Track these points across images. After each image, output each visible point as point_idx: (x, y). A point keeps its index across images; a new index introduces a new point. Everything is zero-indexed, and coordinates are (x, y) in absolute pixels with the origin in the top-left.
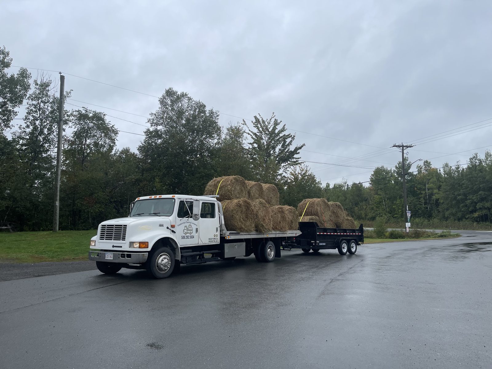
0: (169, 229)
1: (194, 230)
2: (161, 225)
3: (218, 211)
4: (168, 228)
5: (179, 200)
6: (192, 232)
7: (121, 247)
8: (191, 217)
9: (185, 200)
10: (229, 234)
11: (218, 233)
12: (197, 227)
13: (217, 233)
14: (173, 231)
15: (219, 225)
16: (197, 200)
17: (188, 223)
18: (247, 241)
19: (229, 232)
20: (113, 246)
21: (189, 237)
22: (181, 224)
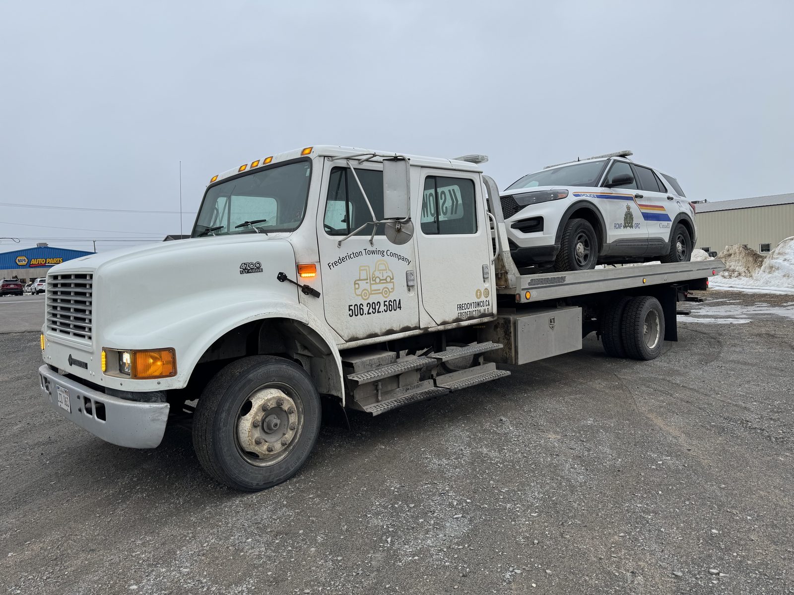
0: (291, 281)
1: (401, 281)
2: (250, 268)
3: (486, 208)
4: (282, 277)
5: (329, 165)
6: (390, 286)
7: (85, 366)
8: (381, 232)
9: (353, 165)
10: (529, 284)
11: (491, 285)
12: (409, 268)
13: (487, 285)
14: (308, 291)
15: (492, 258)
16: (396, 159)
17: (373, 252)
18: (587, 302)
19: (528, 278)
20: (72, 362)
21: (382, 308)
22: (342, 260)
